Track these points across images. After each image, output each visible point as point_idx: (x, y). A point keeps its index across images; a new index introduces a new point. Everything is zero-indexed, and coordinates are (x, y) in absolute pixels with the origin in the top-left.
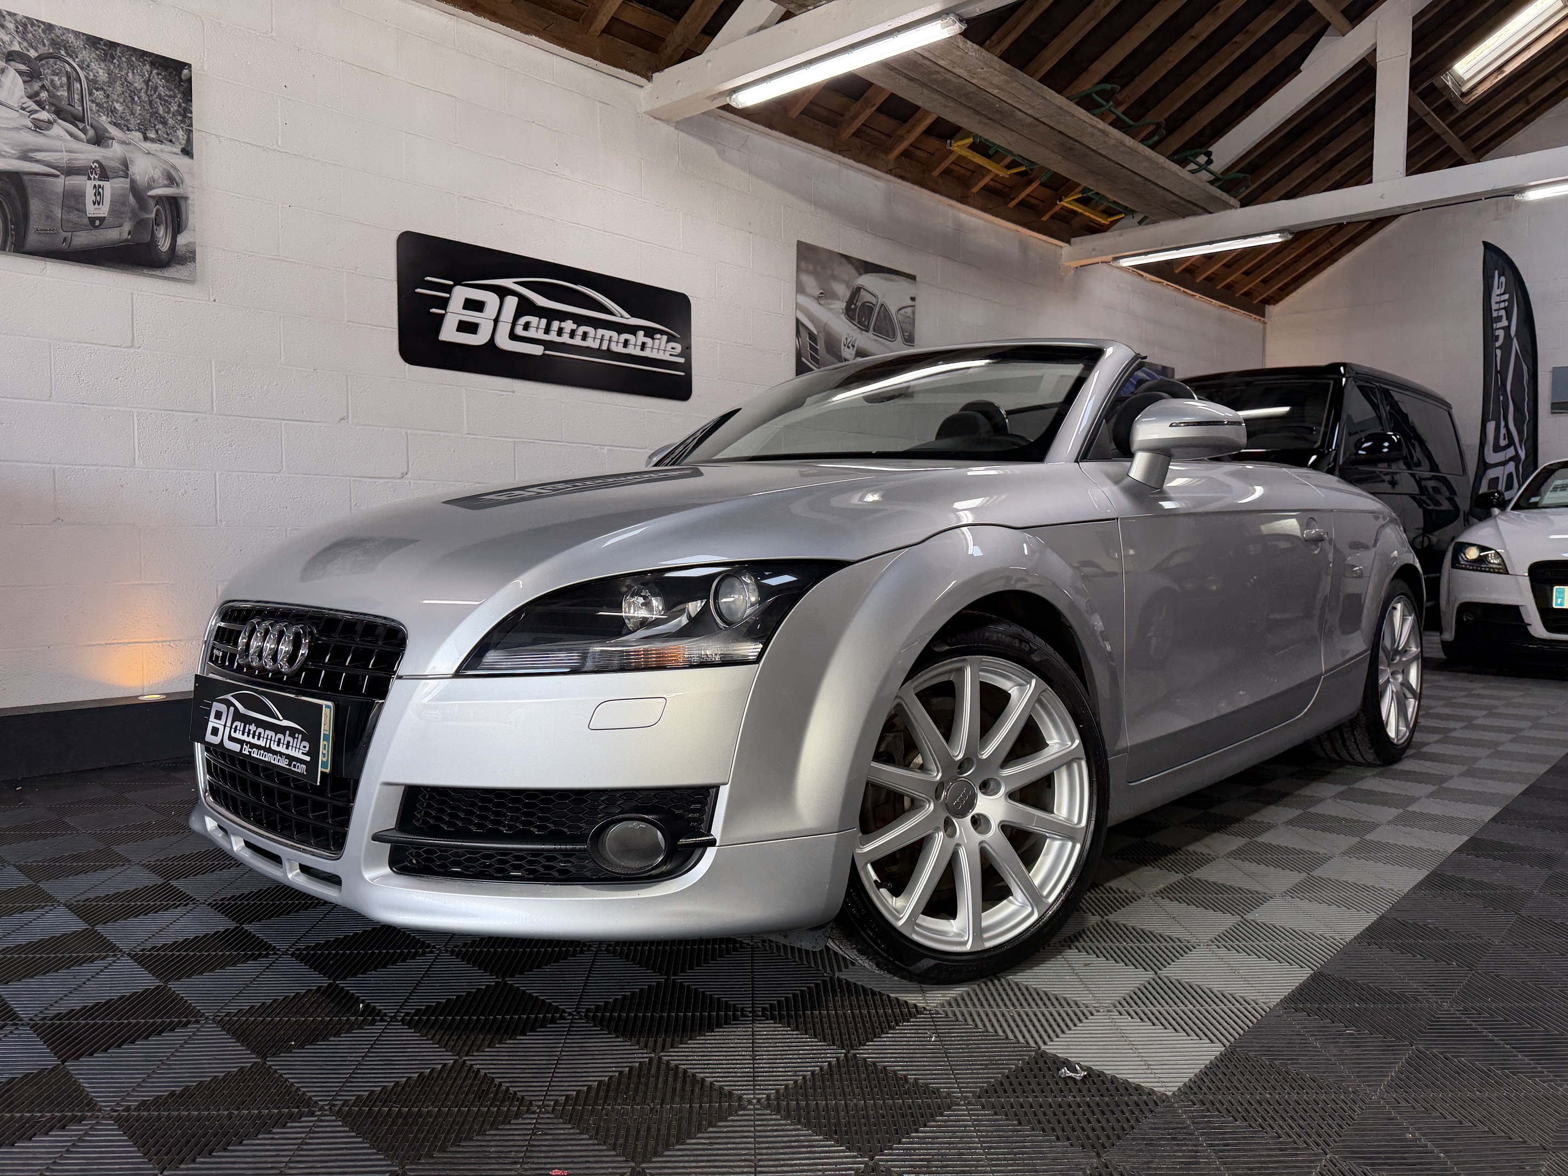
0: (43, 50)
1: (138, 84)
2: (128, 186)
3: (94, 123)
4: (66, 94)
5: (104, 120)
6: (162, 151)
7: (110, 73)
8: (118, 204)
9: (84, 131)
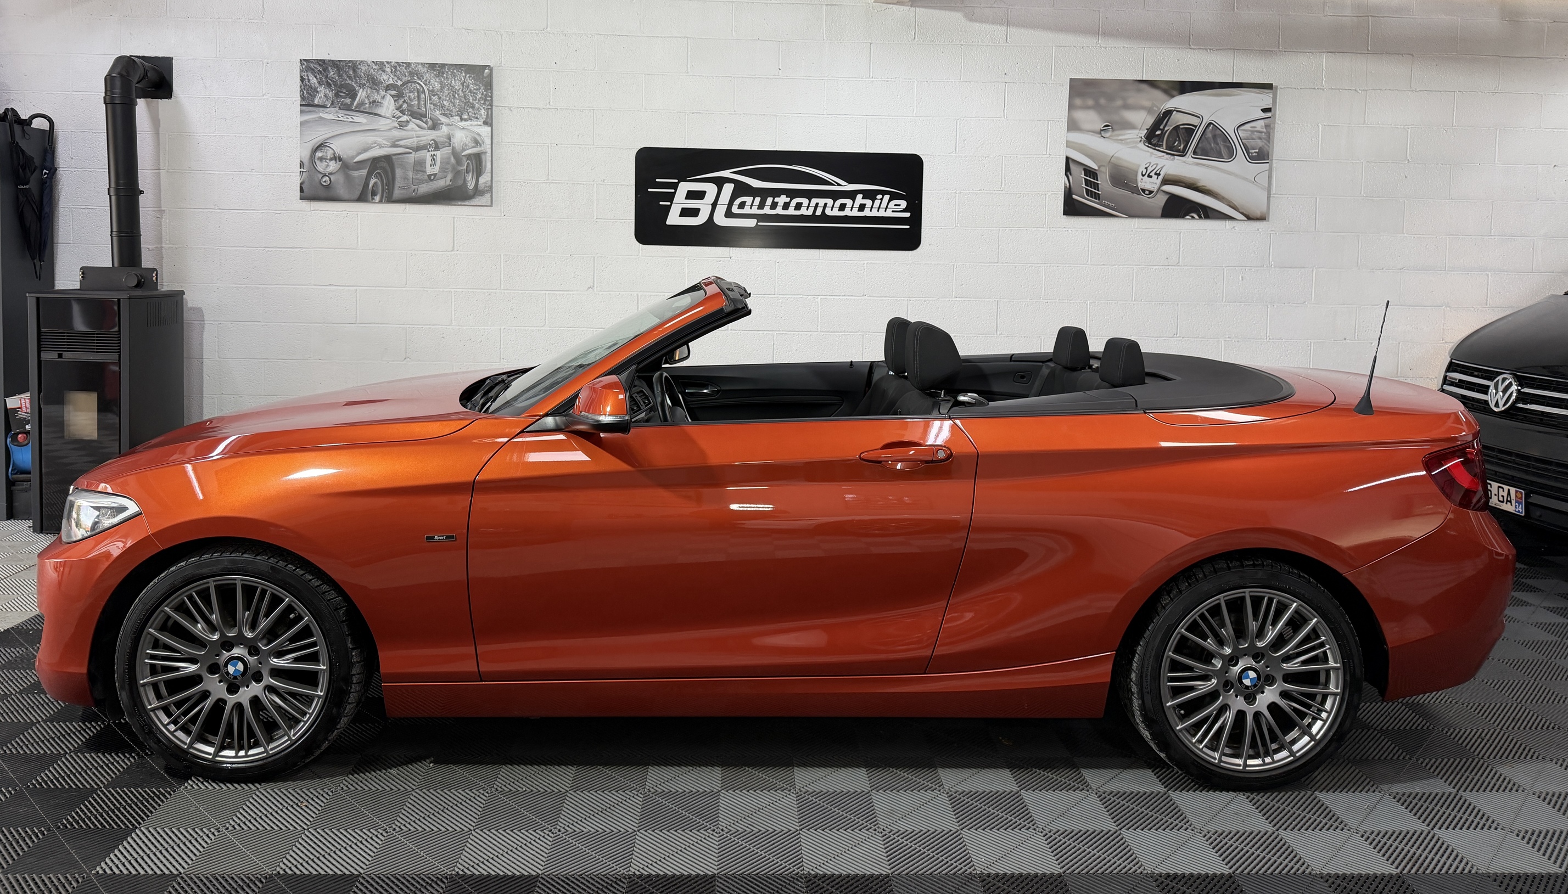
0: (405, 79)
1: (457, 85)
2: (450, 151)
3: (432, 116)
4: (417, 102)
5: (438, 113)
6: (471, 125)
7: (441, 83)
8: (445, 163)
9: (426, 123)
